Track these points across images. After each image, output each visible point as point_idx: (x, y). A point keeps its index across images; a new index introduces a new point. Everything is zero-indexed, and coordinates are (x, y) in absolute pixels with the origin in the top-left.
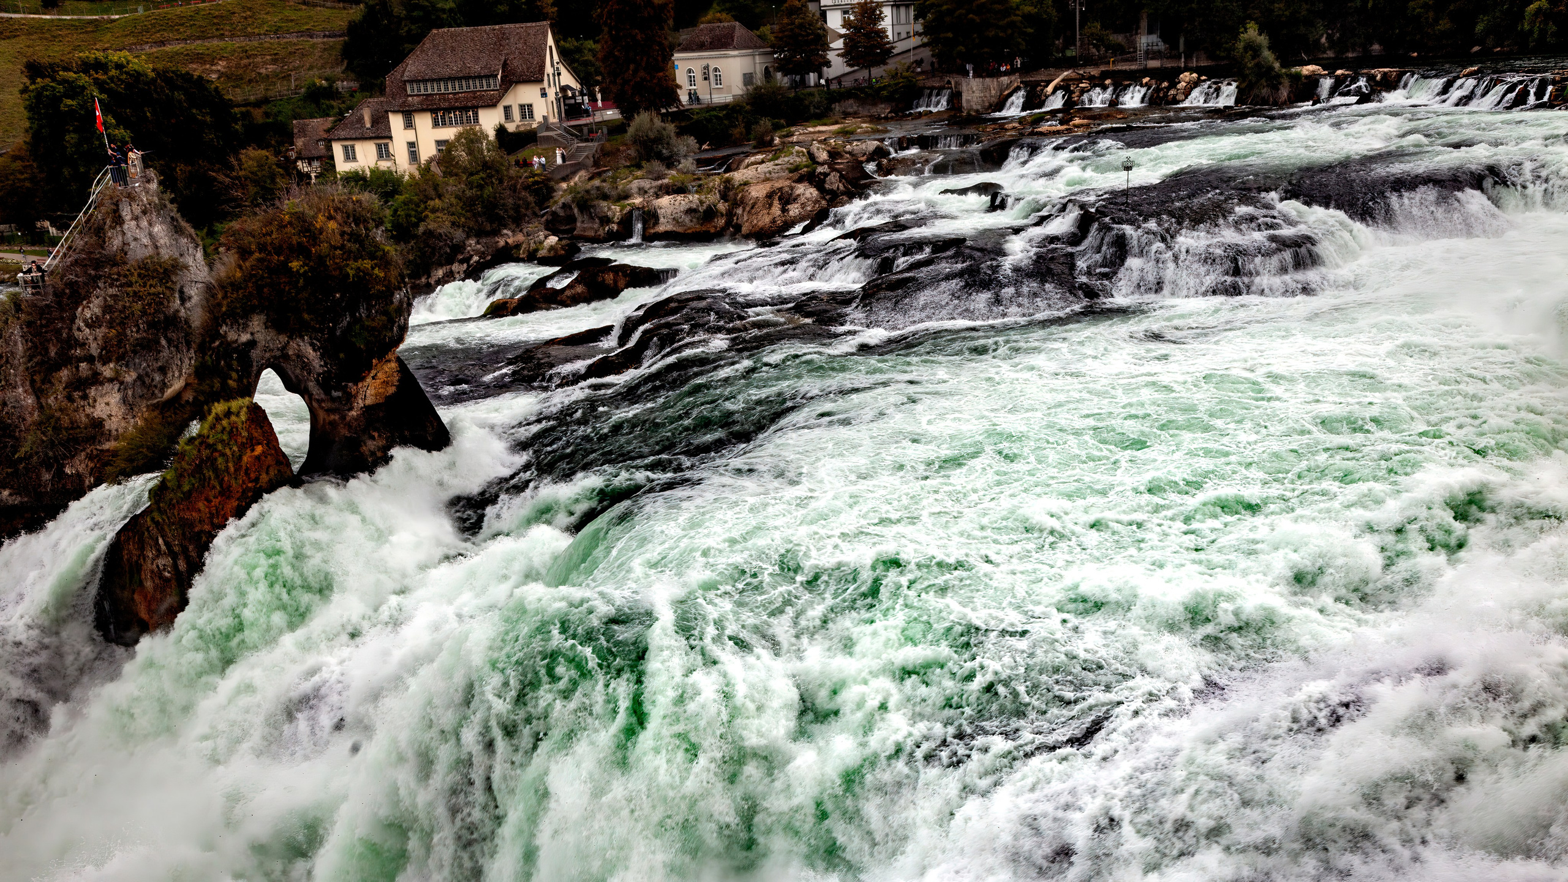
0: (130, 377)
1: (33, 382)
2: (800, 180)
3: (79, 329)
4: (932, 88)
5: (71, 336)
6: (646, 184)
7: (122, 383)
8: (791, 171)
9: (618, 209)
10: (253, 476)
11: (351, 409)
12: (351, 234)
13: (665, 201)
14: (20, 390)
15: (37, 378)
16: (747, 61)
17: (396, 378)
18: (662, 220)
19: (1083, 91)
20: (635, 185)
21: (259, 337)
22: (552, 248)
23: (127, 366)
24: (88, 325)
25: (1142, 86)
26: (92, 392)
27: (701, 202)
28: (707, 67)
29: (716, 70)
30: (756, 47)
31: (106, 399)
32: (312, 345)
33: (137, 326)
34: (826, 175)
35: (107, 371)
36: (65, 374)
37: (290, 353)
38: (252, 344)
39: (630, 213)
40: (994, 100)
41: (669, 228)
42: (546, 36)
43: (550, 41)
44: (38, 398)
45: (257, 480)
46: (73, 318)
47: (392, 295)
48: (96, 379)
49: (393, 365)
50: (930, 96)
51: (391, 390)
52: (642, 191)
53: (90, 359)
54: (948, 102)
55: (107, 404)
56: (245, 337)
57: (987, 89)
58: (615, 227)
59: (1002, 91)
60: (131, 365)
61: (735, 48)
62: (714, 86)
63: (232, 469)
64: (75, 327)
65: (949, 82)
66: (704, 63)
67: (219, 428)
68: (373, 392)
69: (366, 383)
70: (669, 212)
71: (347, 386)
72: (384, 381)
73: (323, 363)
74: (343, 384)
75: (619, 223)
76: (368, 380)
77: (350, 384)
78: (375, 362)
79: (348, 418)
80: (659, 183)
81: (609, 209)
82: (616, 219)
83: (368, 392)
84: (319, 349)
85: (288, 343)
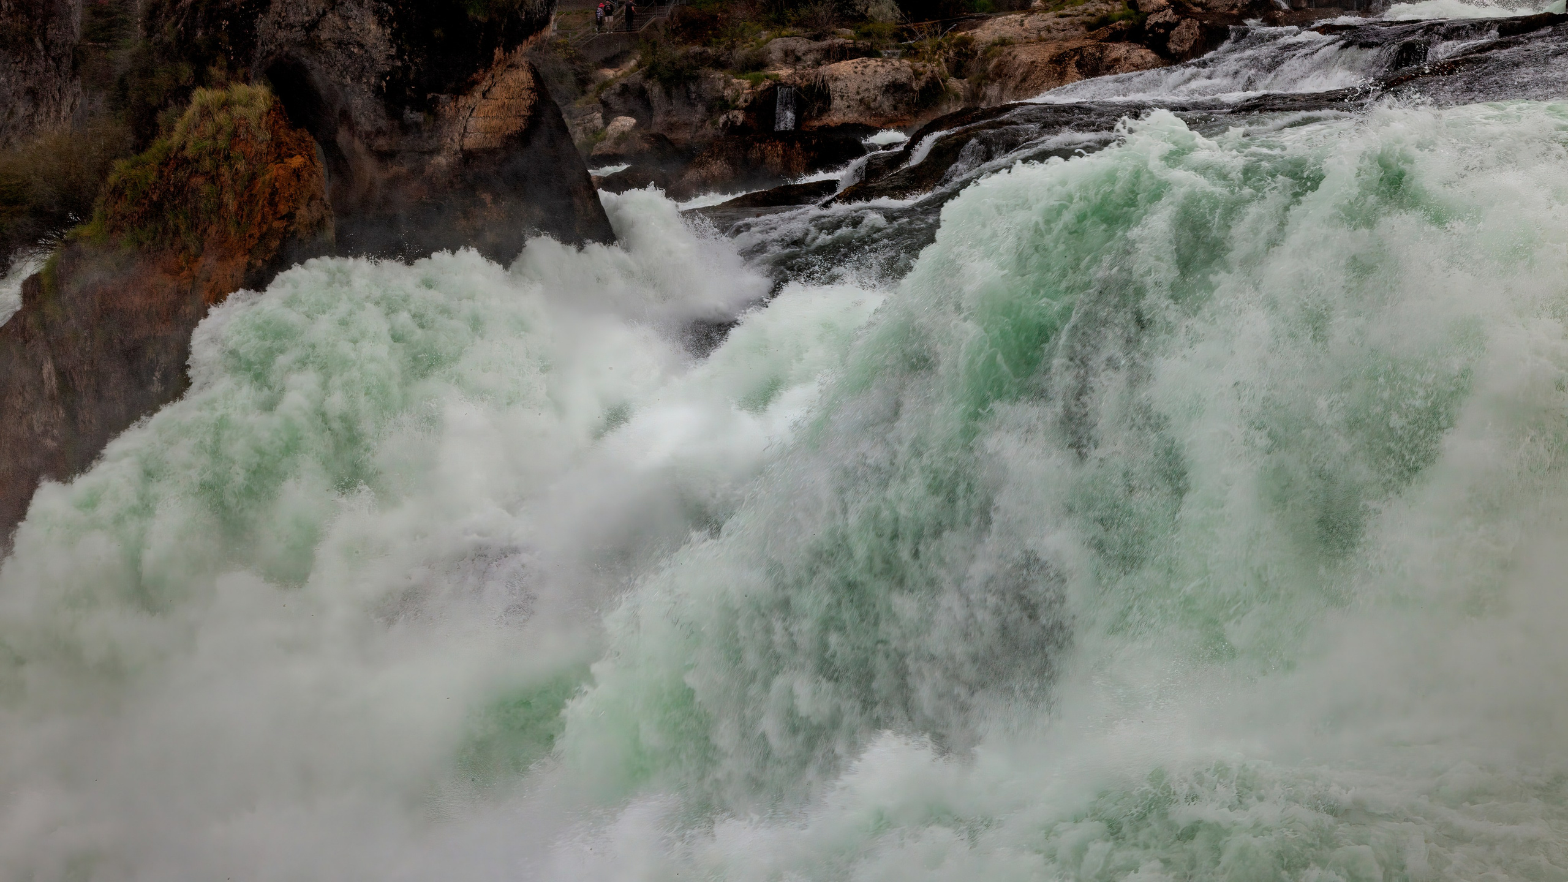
2: (1117, 37)
6: (801, 45)
8: (1090, 27)
9: (746, 83)
10: (283, 209)
11: (436, 150)
13: (845, 67)
17: (527, 100)
18: (837, 102)
20: (776, 46)
22: (623, 137)
27: (917, 74)
32: (377, 12)
34: (1169, 26)
37: (324, 36)
38: (260, 2)
39: (772, 91)
41: (852, 117)
45: (290, 216)
49: (524, 76)
51: (516, 124)
52: (791, 57)
58: (741, 117)
63: (232, 204)
67: (209, 128)
68: (481, 123)
69: (471, 101)
70: (853, 87)
71: (435, 100)
72: (503, 105)
73: (393, 51)
74: (429, 96)
75: (747, 110)
76: (478, 95)
77: (443, 97)
78: (498, 53)
79: (429, 170)
80: (824, 44)
81: (727, 84)
82: (741, 102)
83: (472, 122)
84: (391, 20)
85: (325, 13)
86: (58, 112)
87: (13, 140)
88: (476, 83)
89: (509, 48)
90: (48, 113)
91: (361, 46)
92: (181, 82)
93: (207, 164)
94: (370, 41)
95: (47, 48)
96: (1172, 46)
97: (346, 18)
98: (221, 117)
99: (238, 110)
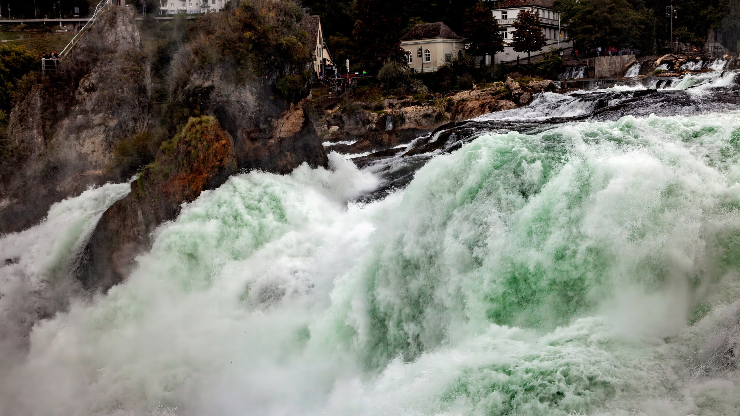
0: (113, 123)
1: (44, 127)
2: (502, 98)
3: (80, 93)
4: (573, 66)
5: (73, 98)
6: (394, 101)
7: (107, 127)
8: (493, 95)
9: (376, 114)
10: (219, 158)
11: (271, 138)
12: (283, 21)
13: (410, 109)
14: (35, 131)
15: (48, 123)
16: (448, 46)
17: (301, 121)
18: (407, 121)
19: (682, 63)
20: (386, 102)
21: (216, 84)
22: (334, 133)
23: (113, 114)
24: (86, 90)
25: (723, 60)
26: (84, 134)
27: (434, 111)
28: (421, 49)
29: (427, 51)
30: (454, 38)
31: (93, 139)
32: (251, 91)
33: (122, 88)
34: (520, 94)
35: (97, 119)
36: (66, 122)
37: (233, 99)
38: (212, 88)
39: (385, 117)
40: (618, 70)
41: (412, 126)
42: (317, 24)
43: (320, 28)
44: (45, 139)
45: (222, 160)
46: (77, 86)
47: (305, 63)
48: (87, 126)
49: (301, 112)
50: (571, 70)
51: (298, 129)
52: (391, 106)
53: (84, 112)
54: (584, 74)
55: (93, 143)
56: (207, 84)
57: (613, 63)
58: (374, 126)
59: (624, 64)
60: (116, 114)
61: (441, 37)
62: (424, 61)
63: (202, 156)
64: (77, 92)
65: (584, 62)
66: (420, 46)
67: (194, 130)
68: (286, 129)
69: (282, 121)
70: (412, 115)
71: (271, 121)
72: (293, 123)
73: (256, 104)
74: (269, 119)
75: (377, 123)
76: (285, 119)
77: (273, 120)
78: (292, 105)
79: (268, 144)
80: (403, 101)
81: (370, 115)
82: (374, 121)
83: (283, 128)
84: (256, 94)
85: (233, 92)
86: (143, 125)
87: (128, 135)
88: (284, 115)
89: (296, 103)
90: (140, 126)
91: (245, 102)
92: (185, 115)
93: (194, 143)
94: (248, 101)
95: (139, 104)
96: (521, 101)
97: (240, 93)
98: (198, 127)
99: (204, 125)
